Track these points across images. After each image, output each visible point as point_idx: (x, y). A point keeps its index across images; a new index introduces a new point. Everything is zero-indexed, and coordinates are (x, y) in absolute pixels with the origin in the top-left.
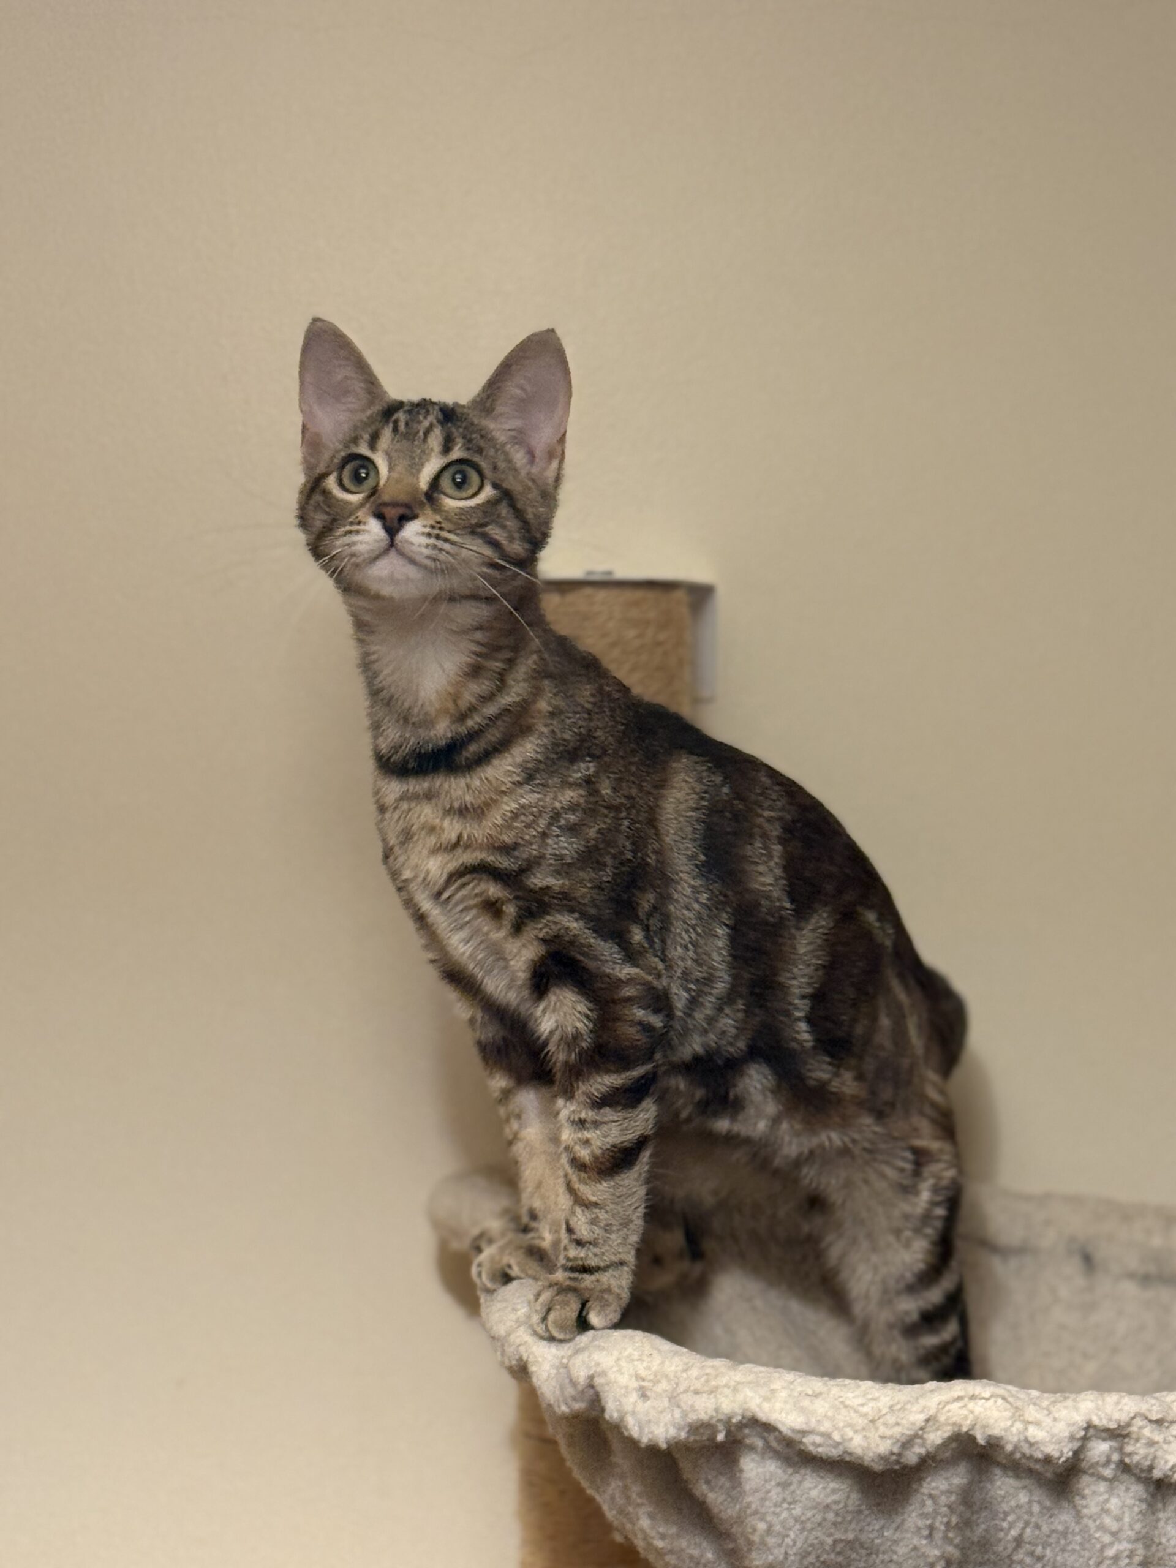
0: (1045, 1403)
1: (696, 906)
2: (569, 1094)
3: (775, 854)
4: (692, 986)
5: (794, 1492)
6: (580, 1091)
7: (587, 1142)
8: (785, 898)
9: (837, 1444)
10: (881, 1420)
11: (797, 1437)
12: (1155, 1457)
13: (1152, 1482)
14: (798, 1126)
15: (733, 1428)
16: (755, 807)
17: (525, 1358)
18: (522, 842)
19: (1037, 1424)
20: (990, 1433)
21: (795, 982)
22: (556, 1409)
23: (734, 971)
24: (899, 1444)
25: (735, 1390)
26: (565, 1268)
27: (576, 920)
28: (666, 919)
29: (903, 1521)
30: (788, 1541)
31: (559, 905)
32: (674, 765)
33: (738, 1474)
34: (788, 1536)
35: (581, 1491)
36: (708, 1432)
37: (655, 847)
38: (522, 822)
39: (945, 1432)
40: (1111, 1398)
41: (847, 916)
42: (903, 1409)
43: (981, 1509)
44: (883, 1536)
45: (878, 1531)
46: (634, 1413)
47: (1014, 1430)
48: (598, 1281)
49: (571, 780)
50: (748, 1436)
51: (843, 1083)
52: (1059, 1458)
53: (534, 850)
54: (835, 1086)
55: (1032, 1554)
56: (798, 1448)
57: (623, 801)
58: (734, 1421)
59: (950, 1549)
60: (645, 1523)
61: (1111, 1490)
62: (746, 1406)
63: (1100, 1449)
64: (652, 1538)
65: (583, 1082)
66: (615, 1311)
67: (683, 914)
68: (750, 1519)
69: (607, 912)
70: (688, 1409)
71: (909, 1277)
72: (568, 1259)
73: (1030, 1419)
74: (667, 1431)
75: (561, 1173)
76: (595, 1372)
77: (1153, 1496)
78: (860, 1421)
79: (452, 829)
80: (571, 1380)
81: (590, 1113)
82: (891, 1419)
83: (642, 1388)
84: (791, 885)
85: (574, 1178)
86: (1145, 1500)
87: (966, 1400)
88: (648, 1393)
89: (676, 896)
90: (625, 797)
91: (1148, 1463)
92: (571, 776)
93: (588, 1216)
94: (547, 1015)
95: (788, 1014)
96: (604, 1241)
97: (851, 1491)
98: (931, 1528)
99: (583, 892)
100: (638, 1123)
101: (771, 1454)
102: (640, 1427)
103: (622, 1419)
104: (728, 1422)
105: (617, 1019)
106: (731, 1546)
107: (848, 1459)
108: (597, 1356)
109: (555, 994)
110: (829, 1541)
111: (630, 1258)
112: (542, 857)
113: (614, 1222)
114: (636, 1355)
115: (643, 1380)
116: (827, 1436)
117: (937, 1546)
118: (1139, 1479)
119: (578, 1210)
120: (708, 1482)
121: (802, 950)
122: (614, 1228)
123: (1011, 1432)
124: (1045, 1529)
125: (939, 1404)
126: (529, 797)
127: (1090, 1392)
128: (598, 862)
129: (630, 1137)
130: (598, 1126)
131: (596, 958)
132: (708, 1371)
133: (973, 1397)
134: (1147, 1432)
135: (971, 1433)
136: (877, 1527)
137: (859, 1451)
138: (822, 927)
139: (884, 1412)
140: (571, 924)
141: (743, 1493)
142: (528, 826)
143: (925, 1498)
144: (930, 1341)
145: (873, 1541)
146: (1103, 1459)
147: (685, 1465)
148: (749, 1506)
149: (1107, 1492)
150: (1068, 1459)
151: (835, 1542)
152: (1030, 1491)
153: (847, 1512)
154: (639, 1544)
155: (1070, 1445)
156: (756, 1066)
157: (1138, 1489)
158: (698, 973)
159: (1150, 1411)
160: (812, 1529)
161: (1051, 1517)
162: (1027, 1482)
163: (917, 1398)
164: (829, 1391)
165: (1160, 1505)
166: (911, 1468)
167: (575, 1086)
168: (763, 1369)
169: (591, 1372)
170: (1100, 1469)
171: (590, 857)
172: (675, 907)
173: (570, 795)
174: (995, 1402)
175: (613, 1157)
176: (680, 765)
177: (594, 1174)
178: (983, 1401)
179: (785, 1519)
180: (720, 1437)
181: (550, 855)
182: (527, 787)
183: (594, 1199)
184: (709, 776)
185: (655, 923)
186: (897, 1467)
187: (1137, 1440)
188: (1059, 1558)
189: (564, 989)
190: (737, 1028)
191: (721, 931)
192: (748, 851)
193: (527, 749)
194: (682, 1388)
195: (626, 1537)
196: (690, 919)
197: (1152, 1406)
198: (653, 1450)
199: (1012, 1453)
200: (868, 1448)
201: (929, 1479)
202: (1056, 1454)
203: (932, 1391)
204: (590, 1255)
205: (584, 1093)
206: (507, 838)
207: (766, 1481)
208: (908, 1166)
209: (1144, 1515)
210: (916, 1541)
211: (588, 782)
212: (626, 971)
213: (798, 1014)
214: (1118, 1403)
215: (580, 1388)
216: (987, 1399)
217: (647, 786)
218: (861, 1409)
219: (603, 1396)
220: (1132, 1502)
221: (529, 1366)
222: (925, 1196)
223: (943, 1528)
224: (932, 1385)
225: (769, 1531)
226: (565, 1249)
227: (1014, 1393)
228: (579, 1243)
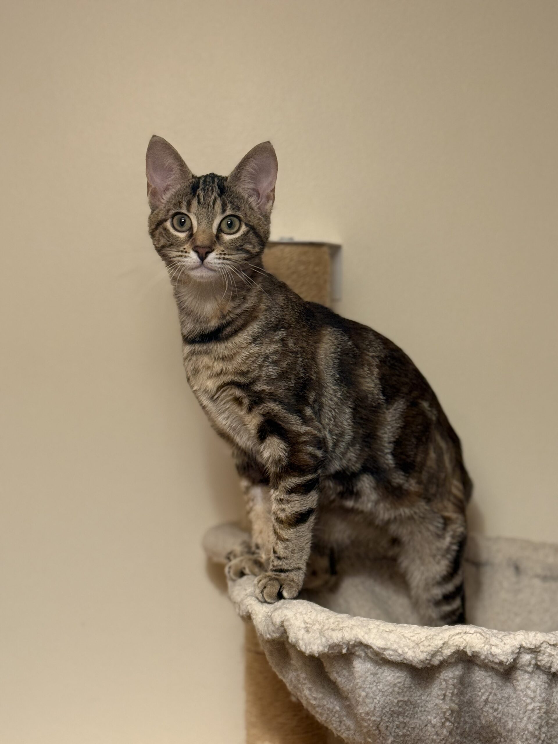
0: (500, 636)
1: (335, 399)
2: (276, 487)
3: (375, 373)
4: (335, 437)
5: (379, 677)
6: (281, 486)
7: (283, 510)
8: (381, 394)
9: (400, 655)
10: (421, 644)
11: (381, 651)
12: (552, 662)
13: (551, 674)
14: (388, 506)
15: (350, 647)
16: (365, 351)
17: (250, 611)
18: (251, 370)
19: (496, 646)
20: (473, 650)
21: (386, 436)
22: (265, 637)
23: (355, 430)
24: (430, 655)
25: (352, 629)
26: (272, 570)
27: (277, 405)
28: (321, 405)
29: (431, 691)
30: (375, 701)
31: (269, 398)
32: (324, 332)
33: (352, 669)
34: (376, 698)
35: (275, 676)
36: (339, 649)
37: (316, 370)
38: (251, 360)
39: (452, 649)
40: (532, 634)
41: (413, 404)
42: (432, 638)
43: (468, 686)
44: (421, 699)
45: (419, 696)
46: (302, 639)
47: (485, 649)
48: (288, 576)
49: (274, 340)
50: (357, 651)
51: (410, 485)
52: (507, 662)
53: (256, 373)
54: (406, 486)
55: (492, 708)
56: (381, 656)
57: (299, 349)
58: (351, 643)
59: (453, 705)
60: (307, 692)
61: (531, 678)
62: (357, 637)
63: (526, 658)
64: (311, 699)
65: (282, 481)
66: (296, 591)
67: (329, 403)
68: (358, 690)
69: (293, 401)
70: (330, 638)
71: (438, 578)
72: (274, 566)
73: (493, 644)
74: (318, 648)
75: (271, 525)
76: (285, 619)
77: (551, 680)
78: (411, 644)
79: (218, 366)
80: (272, 623)
81: (285, 496)
82: (426, 643)
83: (306, 627)
84: (384, 388)
85: (277, 527)
86: (547, 683)
87: (462, 634)
88: (310, 630)
89: (326, 394)
90: (300, 347)
91: (549, 665)
92: (274, 338)
93: (284, 545)
94: (266, 451)
95: (382, 451)
96: (291, 557)
97: (406, 677)
98: (445, 695)
99: (281, 392)
100: (308, 502)
101: (368, 659)
102: (305, 645)
103: (297, 642)
104: (348, 644)
105: (299, 451)
106: (348, 703)
107: (405, 662)
108: (286, 612)
109: (269, 440)
110: (396, 701)
111: (304, 567)
112: (260, 376)
113: (296, 549)
114: (304, 612)
115: (307, 623)
116: (395, 651)
117: (447, 704)
118: (544, 672)
119: (279, 542)
120: (337, 673)
121: (389, 419)
122: (296, 551)
123: (484, 650)
124: (499, 696)
125: (450, 636)
126: (254, 349)
127: (521, 631)
128: (287, 378)
129: (304, 508)
130: (289, 502)
131: (288, 423)
132: (339, 619)
133: (465, 633)
134: (548, 650)
135: (464, 650)
136: (419, 694)
137: (411, 658)
138: (400, 408)
139: (422, 640)
140: (274, 407)
141: (355, 679)
142: (253, 362)
143: (442, 681)
144: (447, 608)
145: (416, 701)
146: (528, 663)
147: (326, 664)
148: (357, 684)
149: (528, 679)
150: (511, 663)
151: (399, 701)
152: (492, 679)
153: (405, 687)
154: (304, 702)
155: (512, 656)
156: (366, 476)
157: (544, 677)
158: (337, 431)
159: (550, 640)
160: (387, 695)
161: (502, 690)
162: (490, 673)
163: (439, 633)
164: (397, 629)
165: (554, 685)
166: (436, 666)
167: (279, 483)
168: (365, 619)
169: (283, 619)
170: (526, 667)
171: (283, 376)
172: (325, 400)
173: (273, 347)
174: (476, 635)
175: (296, 518)
176: (327, 332)
177: (286, 525)
178: (471, 635)
179: (375, 691)
180: (344, 651)
181: (264, 375)
182: (253, 345)
183: (286, 537)
184: (341, 337)
185: (316, 406)
186: (429, 666)
187: (544, 654)
188: (505, 710)
189: (274, 437)
190: (357, 458)
191: (348, 410)
192: (361, 372)
193: (254, 328)
194: (326, 627)
195: (298, 699)
196: (333, 405)
197: (552, 638)
198: (312, 657)
199: (484, 659)
200: (415, 657)
201: (443, 672)
202: (505, 660)
203: (446, 630)
204: (284, 564)
205: (283, 486)
206: (244, 368)
207: (366, 672)
208: (440, 525)
209: (547, 690)
210: (437, 701)
211: (282, 340)
212: (304, 429)
213: (387, 451)
214: (535, 636)
215: (277, 627)
216: (472, 634)
217: (311, 343)
218: (411, 638)
219: (287, 630)
220: (541, 683)
221: (252, 615)
222: (448, 539)
223: (450, 695)
224: (446, 627)
225: (367, 696)
226: (273, 561)
227: (485, 631)
228: (279, 558)
